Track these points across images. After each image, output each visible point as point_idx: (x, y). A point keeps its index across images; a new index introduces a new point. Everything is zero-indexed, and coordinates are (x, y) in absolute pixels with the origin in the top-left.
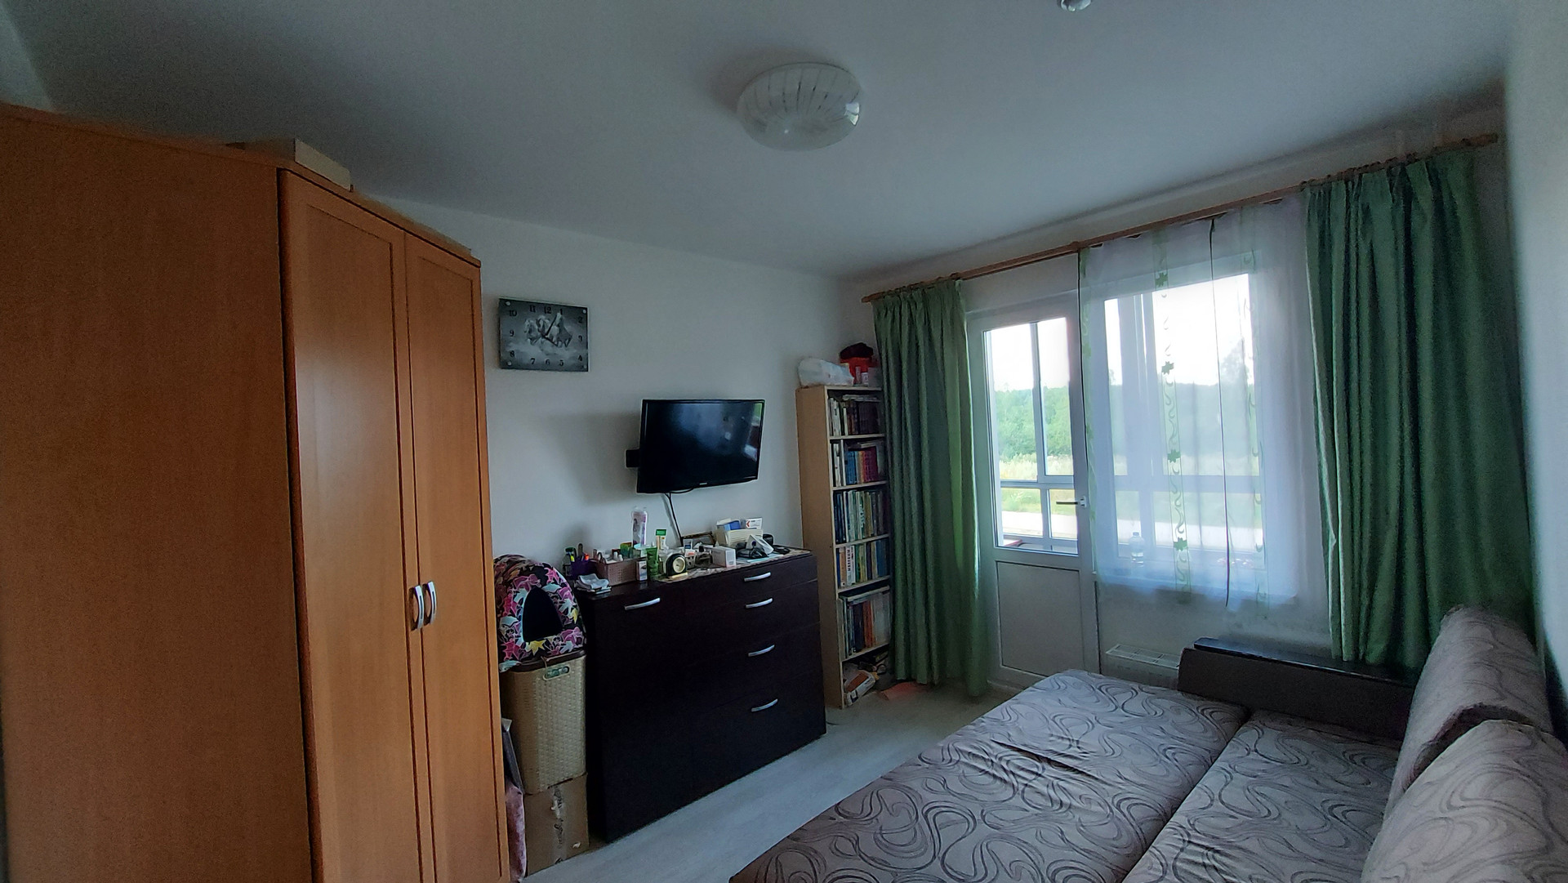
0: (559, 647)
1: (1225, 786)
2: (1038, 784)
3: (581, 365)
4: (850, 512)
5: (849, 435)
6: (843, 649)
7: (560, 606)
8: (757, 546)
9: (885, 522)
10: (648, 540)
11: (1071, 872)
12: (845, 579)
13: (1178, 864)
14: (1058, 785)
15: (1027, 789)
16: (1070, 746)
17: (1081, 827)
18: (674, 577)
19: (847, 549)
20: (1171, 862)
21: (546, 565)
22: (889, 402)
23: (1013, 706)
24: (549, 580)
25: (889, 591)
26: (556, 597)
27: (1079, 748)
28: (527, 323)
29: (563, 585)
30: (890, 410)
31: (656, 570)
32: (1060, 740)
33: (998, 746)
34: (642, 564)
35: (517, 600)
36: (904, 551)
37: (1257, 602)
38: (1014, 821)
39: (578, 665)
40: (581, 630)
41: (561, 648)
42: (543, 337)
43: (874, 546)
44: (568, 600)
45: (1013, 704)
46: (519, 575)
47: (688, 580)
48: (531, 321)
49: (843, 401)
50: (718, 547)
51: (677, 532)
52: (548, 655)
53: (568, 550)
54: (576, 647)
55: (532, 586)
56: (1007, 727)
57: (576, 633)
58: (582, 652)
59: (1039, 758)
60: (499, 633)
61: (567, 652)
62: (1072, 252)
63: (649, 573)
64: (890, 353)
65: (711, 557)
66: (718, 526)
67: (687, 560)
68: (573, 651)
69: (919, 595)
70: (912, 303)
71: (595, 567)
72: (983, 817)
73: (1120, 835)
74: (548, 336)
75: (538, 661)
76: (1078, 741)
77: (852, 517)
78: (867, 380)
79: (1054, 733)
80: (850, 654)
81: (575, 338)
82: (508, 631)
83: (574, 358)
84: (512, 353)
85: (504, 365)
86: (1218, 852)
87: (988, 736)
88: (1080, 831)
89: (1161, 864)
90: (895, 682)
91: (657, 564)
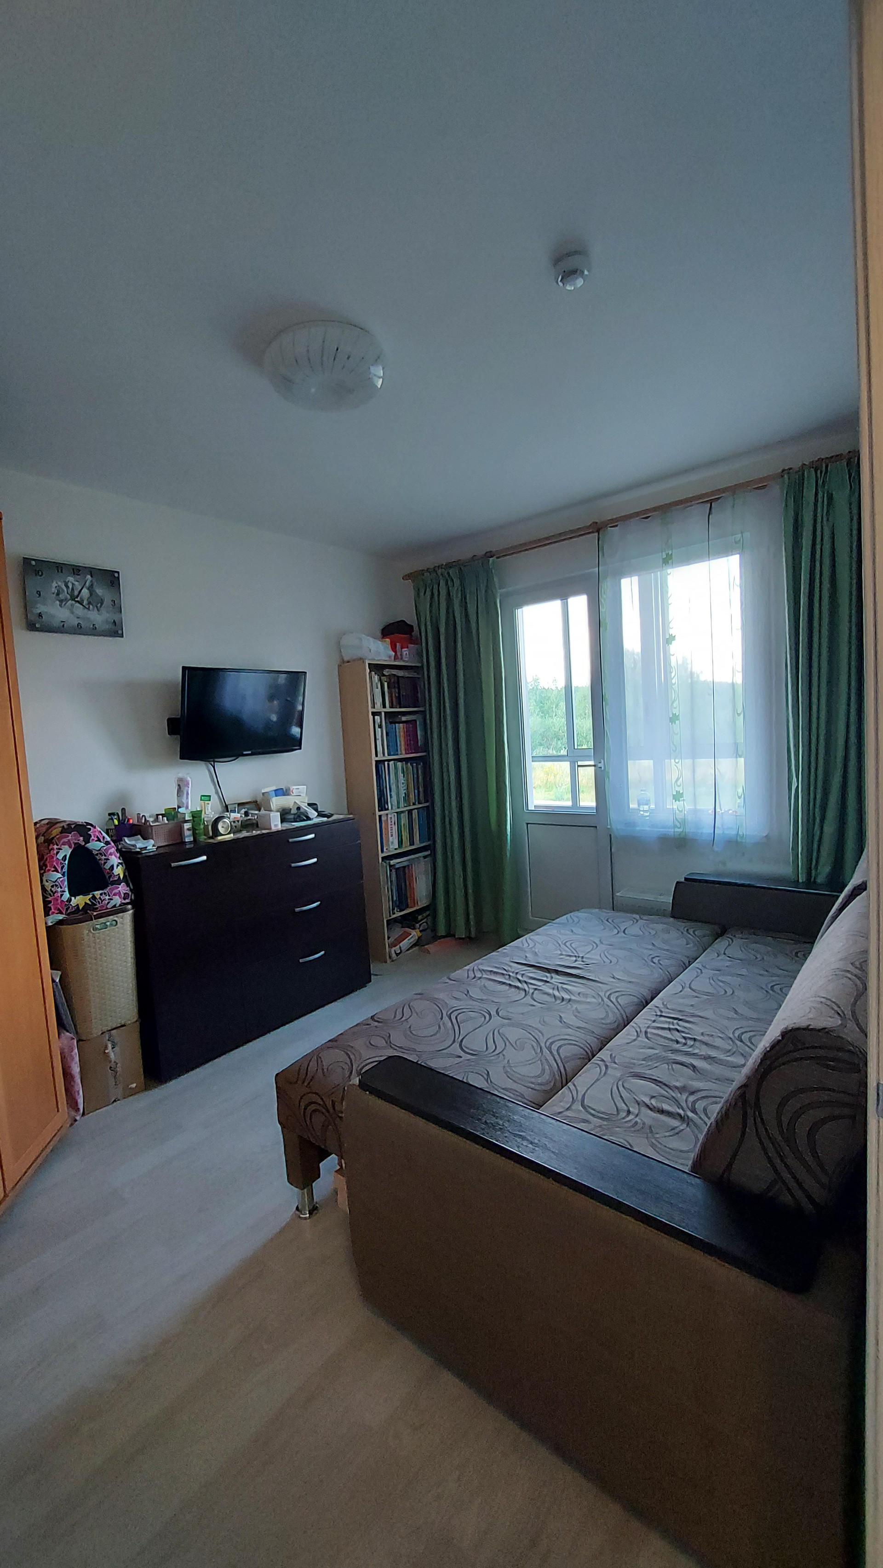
0: (106, 902)
1: (697, 977)
2: (546, 988)
3: (115, 631)
4: (392, 781)
5: (390, 707)
6: (387, 909)
7: (105, 863)
8: (302, 810)
9: (425, 791)
10: (192, 804)
11: (562, 1042)
12: (388, 845)
13: (649, 1030)
14: (562, 988)
15: (536, 991)
16: (576, 961)
17: (577, 1014)
18: (220, 838)
19: (389, 816)
20: (643, 1030)
21: (88, 824)
22: (429, 677)
23: (531, 937)
24: (93, 838)
25: (429, 855)
26: (101, 854)
27: (583, 961)
28: (54, 584)
29: (107, 843)
30: (429, 683)
31: (202, 831)
32: (568, 958)
33: (516, 965)
34: (187, 826)
35: (60, 856)
36: (443, 818)
37: (737, 842)
38: (523, 1014)
39: (127, 919)
40: (128, 885)
41: (108, 903)
42: (73, 599)
43: (415, 813)
44: (113, 857)
45: (533, 935)
46: (61, 833)
47: (233, 840)
48: (60, 583)
49: (384, 675)
50: (263, 812)
51: (222, 799)
52: (95, 910)
53: (110, 814)
54: (124, 901)
55: (75, 844)
56: (525, 951)
57: (123, 888)
58: (130, 907)
59: (548, 970)
60: (43, 888)
61: (115, 906)
62: (593, 532)
63: (194, 835)
64: (429, 627)
65: (257, 822)
66: (263, 794)
67: (232, 823)
68: (120, 905)
69: (457, 858)
70: (449, 580)
71: (141, 830)
72: (498, 1013)
73: (607, 1015)
74: (78, 599)
75: (85, 914)
76: (582, 957)
77: (394, 787)
78: (407, 656)
79: (564, 953)
80: (394, 914)
81: (107, 601)
82: (52, 886)
83: (107, 622)
84: (40, 615)
85: (32, 627)
86: (681, 1020)
87: (508, 959)
88: (576, 1016)
89: (637, 1031)
90: (436, 938)
91: (202, 827)
